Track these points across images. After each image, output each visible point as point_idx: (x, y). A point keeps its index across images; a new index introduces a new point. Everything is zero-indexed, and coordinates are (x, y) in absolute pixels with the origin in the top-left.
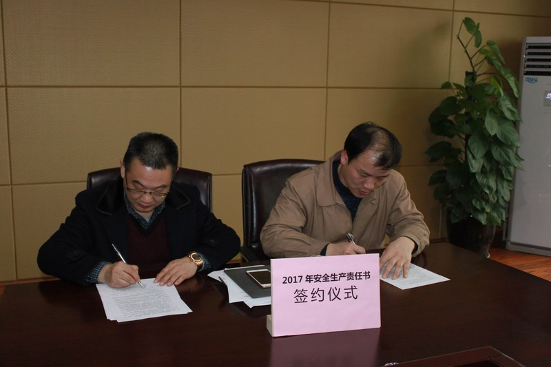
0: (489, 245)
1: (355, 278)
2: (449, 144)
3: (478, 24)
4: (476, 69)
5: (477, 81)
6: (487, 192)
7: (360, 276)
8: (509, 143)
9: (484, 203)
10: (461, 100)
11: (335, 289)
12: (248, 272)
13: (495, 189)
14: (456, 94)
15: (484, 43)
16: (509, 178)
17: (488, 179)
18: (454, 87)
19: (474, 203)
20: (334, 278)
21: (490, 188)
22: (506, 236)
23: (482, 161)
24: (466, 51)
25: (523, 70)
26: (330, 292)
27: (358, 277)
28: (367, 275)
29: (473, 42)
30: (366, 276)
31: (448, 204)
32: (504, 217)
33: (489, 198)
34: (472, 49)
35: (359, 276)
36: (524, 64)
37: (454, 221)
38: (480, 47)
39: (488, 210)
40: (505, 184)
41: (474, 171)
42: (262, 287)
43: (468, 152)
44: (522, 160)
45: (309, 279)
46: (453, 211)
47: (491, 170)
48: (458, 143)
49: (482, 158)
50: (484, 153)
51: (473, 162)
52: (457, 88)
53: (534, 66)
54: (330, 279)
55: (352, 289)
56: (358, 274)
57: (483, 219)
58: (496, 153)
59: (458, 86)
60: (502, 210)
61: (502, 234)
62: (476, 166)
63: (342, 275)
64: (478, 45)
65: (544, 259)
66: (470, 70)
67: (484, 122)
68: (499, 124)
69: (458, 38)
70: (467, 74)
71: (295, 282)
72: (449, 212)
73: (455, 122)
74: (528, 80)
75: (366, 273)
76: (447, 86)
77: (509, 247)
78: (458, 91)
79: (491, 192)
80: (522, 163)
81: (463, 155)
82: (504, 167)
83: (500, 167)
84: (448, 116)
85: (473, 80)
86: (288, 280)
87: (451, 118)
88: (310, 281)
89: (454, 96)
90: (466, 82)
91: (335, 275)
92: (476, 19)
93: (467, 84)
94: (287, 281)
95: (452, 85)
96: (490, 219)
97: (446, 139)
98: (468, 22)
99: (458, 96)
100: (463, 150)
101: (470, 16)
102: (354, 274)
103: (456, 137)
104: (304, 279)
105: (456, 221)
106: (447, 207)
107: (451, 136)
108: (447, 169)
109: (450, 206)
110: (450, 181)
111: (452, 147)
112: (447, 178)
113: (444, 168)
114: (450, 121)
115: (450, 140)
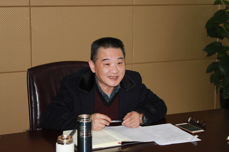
2: (220, 43)
14: (225, 8)
18: (224, 3)
31: (220, 86)
46: (224, 91)
48: (226, 42)
52: (226, 4)
59: (226, 2)
72: (221, 91)
73: (224, 28)
76: (218, 2)
78: (226, 6)
84: (220, 24)
87: (222, 25)
89: (223, 9)
95: (222, 2)
97: (218, 40)
99: (226, 9)
103: (225, 39)
105: (227, 98)
106: (220, 88)
107: (221, 38)
108: (219, 61)
109: (222, 87)
110: (222, 70)
111: (223, 45)
112: (219, 67)
113: (217, 60)
114: (221, 27)
115: (221, 41)
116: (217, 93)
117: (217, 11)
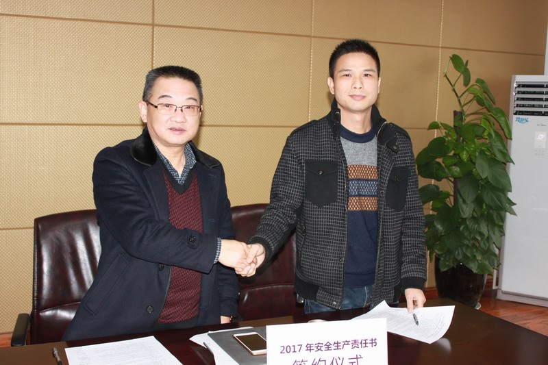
0: (480, 295)
1: (360, 345)
2: (437, 187)
3: (467, 62)
4: (465, 108)
5: (466, 122)
6: (479, 238)
7: (366, 343)
8: (501, 187)
9: (475, 250)
10: (449, 141)
11: (338, 359)
12: (235, 335)
13: (486, 236)
14: (444, 134)
15: (472, 82)
16: (501, 224)
17: (479, 225)
18: (442, 127)
19: (464, 250)
20: (338, 346)
21: (481, 234)
22: (497, 284)
23: (472, 206)
24: (454, 90)
25: (513, 109)
26: (332, 363)
27: (364, 345)
28: (374, 342)
29: (461, 80)
30: (372, 343)
31: (436, 251)
32: (496, 265)
33: (480, 245)
34: (460, 88)
35: (364, 343)
36: (513, 103)
37: (444, 269)
38: (469, 86)
39: (479, 258)
40: (496, 229)
41: (465, 217)
42: (252, 354)
43: (458, 196)
44: (515, 204)
45: (309, 347)
46: (442, 259)
47: (482, 215)
48: (446, 186)
49: (472, 202)
50: (475, 197)
51: (464, 206)
52: (445, 129)
53: (523, 106)
54: (333, 347)
55: (357, 358)
56: (364, 342)
57: (474, 268)
58: (488, 198)
59: (446, 127)
60: (493, 257)
61: (492, 282)
62: (467, 210)
63: (346, 343)
64: (466, 83)
65: (539, 310)
66: (458, 109)
67: (474, 163)
68: (490, 167)
69: (446, 76)
70: (455, 113)
71: (294, 352)
72: (437, 260)
73: (443, 165)
74: (518, 120)
75: (372, 340)
76: (434, 126)
77: (500, 296)
78: (446, 131)
79: (482, 239)
80: (513, 207)
81: (452, 198)
82: (495, 212)
83: (491, 211)
84: (436, 158)
85: (462, 119)
86: (287, 349)
87: (439, 160)
88: (310, 350)
89: (442, 136)
90: (454, 121)
91: (338, 343)
92: (464, 57)
93: (457, 125)
94: (285, 351)
95: (440, 125)
96: (481, 267)
97: (433, 182)
98: (455, 60)
99: (446, 136)
100: (452, 193)
101: (457, 53)
102: (360, 342)
103: (444, 180)
104: (304, 348)
105: (445, 269)
106: (435, 254)
107: (439, 179)
108: (436, 213)
109: (439, 253)
110: (439, 227)
111: (440, 190)
112: (435, 223)
113: (431, 212)
114: (438, 163)
115: (438, 183)
116: (431, 260)
117: (432, 139)
